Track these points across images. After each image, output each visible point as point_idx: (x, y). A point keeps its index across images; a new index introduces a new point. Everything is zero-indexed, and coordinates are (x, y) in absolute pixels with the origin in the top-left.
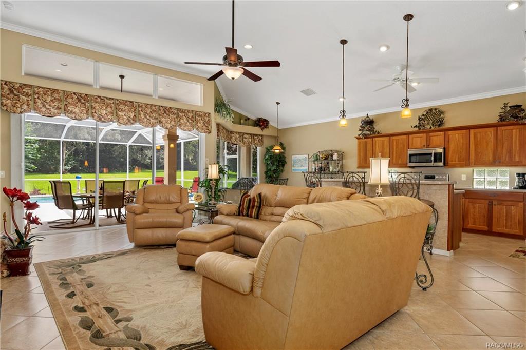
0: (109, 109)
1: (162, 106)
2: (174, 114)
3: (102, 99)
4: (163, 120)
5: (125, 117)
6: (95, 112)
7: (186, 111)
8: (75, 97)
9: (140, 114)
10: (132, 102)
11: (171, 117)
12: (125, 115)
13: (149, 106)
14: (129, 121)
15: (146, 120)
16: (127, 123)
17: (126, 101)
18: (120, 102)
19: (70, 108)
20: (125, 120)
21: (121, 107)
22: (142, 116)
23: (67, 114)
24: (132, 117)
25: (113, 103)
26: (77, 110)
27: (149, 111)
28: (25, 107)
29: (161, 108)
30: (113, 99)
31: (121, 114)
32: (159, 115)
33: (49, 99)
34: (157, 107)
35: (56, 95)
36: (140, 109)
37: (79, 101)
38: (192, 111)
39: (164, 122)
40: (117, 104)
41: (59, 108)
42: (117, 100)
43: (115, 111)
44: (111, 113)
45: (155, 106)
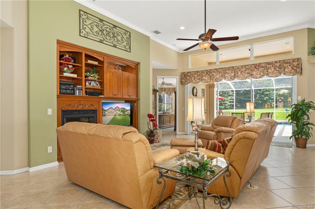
0: (221, 74)
1: (253, 64)
2: (263, 67)
3: (217, 70)
4: (254, 73)
5: (229, 77)
6: (214, 77)
7: (274, 63)
8: (205, 72)
9: (238, 73)
10: (233, 67)
11: (261, 70)
12: (229, 75)
13: (244, 67)
14: (231, 78)
15: (242, 75)
16: (230, 80)
17: (230, 68)
18: (226, 69)
19: (204, 78)
20: (229, 78)
21: (227, 71)
22: (239, 74)
23: (202, 81)
24: (233, 76)
25: (223, 70)
26: (206, 78)
27: (244, 70)
28: (188, 81)
29: (253, 65)
30: (222, 68)
31: (226, 75)
32: (251, 70)
33: (196, 76)
34: (249, 66)
35: (198, 74)
36: (238, 70)
37: (207, 73)
38: (280, 61)
39: (255, 74)
40: (225, 70)
41: (199, 79)
42: (225, 68)
43: (223, 75)
44: (222, 76)
45: (248, 65)
